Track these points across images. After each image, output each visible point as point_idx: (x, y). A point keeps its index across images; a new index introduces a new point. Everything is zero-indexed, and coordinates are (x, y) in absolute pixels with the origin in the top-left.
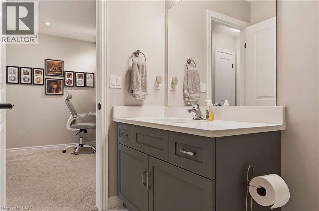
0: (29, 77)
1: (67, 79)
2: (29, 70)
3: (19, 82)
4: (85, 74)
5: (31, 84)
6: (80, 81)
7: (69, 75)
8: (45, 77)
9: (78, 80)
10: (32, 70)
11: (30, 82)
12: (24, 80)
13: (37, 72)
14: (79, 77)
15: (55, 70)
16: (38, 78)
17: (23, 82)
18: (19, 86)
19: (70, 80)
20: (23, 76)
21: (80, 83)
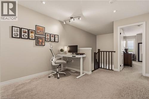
0: (27, 34)
1: (46, 37)
2: (27, 30)
3: (21, 37)
4: (55, 35)
5: (28, 39)
6: (52, 39)
7: (48, 35)
8: (36, 35)
9: (51, 38)
10: (29, 30)
11: (27, 38)
12: (23, 36)
13: (31, 32)
14: (52, 37)
15: (41, 32)
16: (32, 35)
17: (22, 37)
18: (20, 39)
19: (48, 38)
20: (23, 34)
21: (53, 40)
